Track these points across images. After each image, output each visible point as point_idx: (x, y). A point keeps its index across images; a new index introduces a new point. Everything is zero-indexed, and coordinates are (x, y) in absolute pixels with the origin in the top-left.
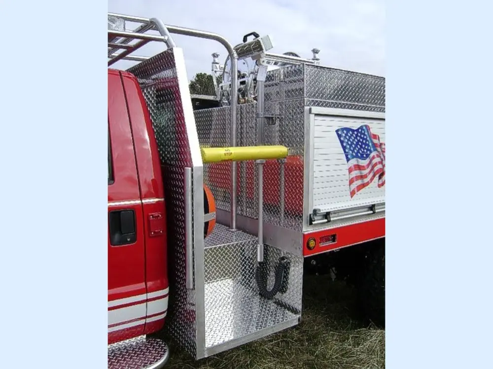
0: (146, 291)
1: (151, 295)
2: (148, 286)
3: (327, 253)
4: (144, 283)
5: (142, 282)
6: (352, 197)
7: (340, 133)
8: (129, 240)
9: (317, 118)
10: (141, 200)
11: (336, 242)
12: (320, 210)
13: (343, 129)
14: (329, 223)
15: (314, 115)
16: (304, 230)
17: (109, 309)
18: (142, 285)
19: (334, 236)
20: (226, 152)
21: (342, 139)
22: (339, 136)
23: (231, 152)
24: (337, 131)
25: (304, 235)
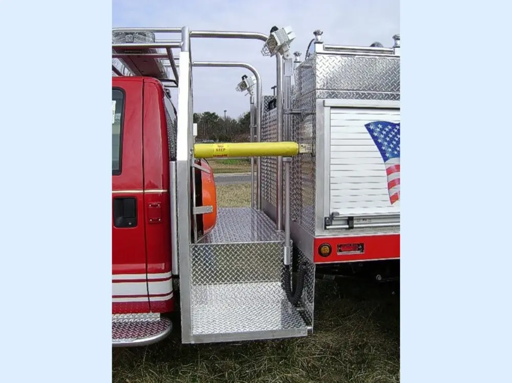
0: (146, 271)
1: (151, 276)
2: (148, 267)
3: (348, 263)
4: (145, 264)
5: (143, 263)
6: (392, 203)
7: (372, 127)
8: (130, 224)
9: (333, 111)
10: (144, 190)
11: (364, 253)
12: (338, 214)
13: (377, 123)
14: (351, 230)
15: (329, 108)
16: (317, 233)
17: (114, 281)
18: (143, 266)
19: (362, 245)
20: (218, 148)
21: (376, 134)
22: (371, 132)
23: (224, 148)
24: (367, 126)
25: (315, 239)
